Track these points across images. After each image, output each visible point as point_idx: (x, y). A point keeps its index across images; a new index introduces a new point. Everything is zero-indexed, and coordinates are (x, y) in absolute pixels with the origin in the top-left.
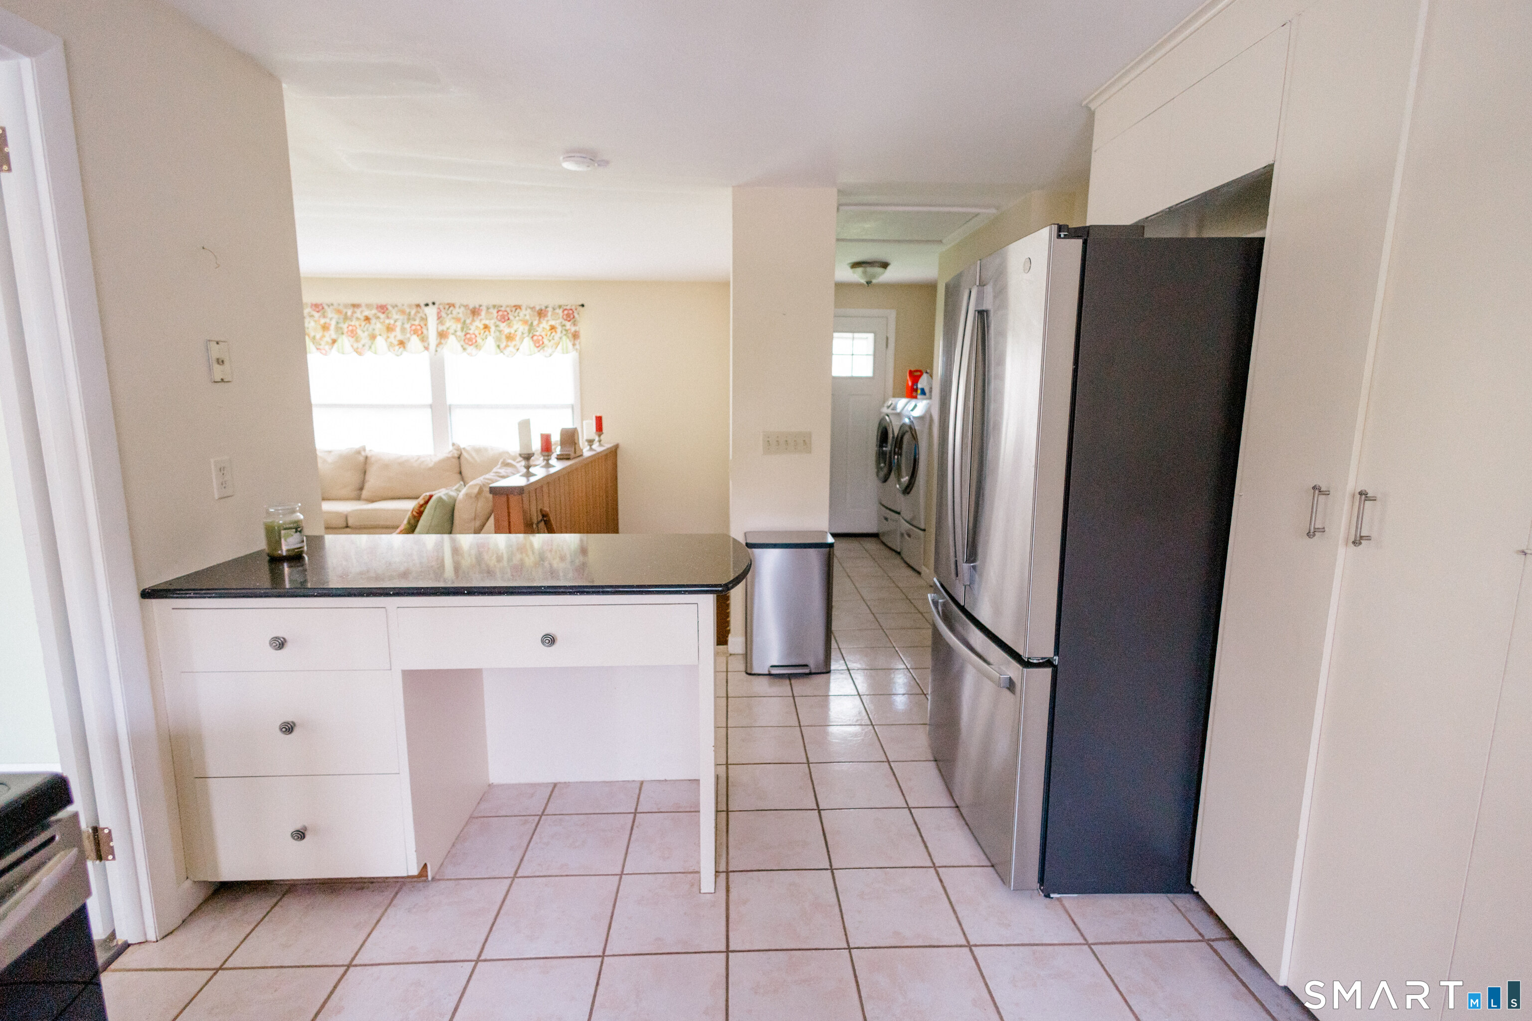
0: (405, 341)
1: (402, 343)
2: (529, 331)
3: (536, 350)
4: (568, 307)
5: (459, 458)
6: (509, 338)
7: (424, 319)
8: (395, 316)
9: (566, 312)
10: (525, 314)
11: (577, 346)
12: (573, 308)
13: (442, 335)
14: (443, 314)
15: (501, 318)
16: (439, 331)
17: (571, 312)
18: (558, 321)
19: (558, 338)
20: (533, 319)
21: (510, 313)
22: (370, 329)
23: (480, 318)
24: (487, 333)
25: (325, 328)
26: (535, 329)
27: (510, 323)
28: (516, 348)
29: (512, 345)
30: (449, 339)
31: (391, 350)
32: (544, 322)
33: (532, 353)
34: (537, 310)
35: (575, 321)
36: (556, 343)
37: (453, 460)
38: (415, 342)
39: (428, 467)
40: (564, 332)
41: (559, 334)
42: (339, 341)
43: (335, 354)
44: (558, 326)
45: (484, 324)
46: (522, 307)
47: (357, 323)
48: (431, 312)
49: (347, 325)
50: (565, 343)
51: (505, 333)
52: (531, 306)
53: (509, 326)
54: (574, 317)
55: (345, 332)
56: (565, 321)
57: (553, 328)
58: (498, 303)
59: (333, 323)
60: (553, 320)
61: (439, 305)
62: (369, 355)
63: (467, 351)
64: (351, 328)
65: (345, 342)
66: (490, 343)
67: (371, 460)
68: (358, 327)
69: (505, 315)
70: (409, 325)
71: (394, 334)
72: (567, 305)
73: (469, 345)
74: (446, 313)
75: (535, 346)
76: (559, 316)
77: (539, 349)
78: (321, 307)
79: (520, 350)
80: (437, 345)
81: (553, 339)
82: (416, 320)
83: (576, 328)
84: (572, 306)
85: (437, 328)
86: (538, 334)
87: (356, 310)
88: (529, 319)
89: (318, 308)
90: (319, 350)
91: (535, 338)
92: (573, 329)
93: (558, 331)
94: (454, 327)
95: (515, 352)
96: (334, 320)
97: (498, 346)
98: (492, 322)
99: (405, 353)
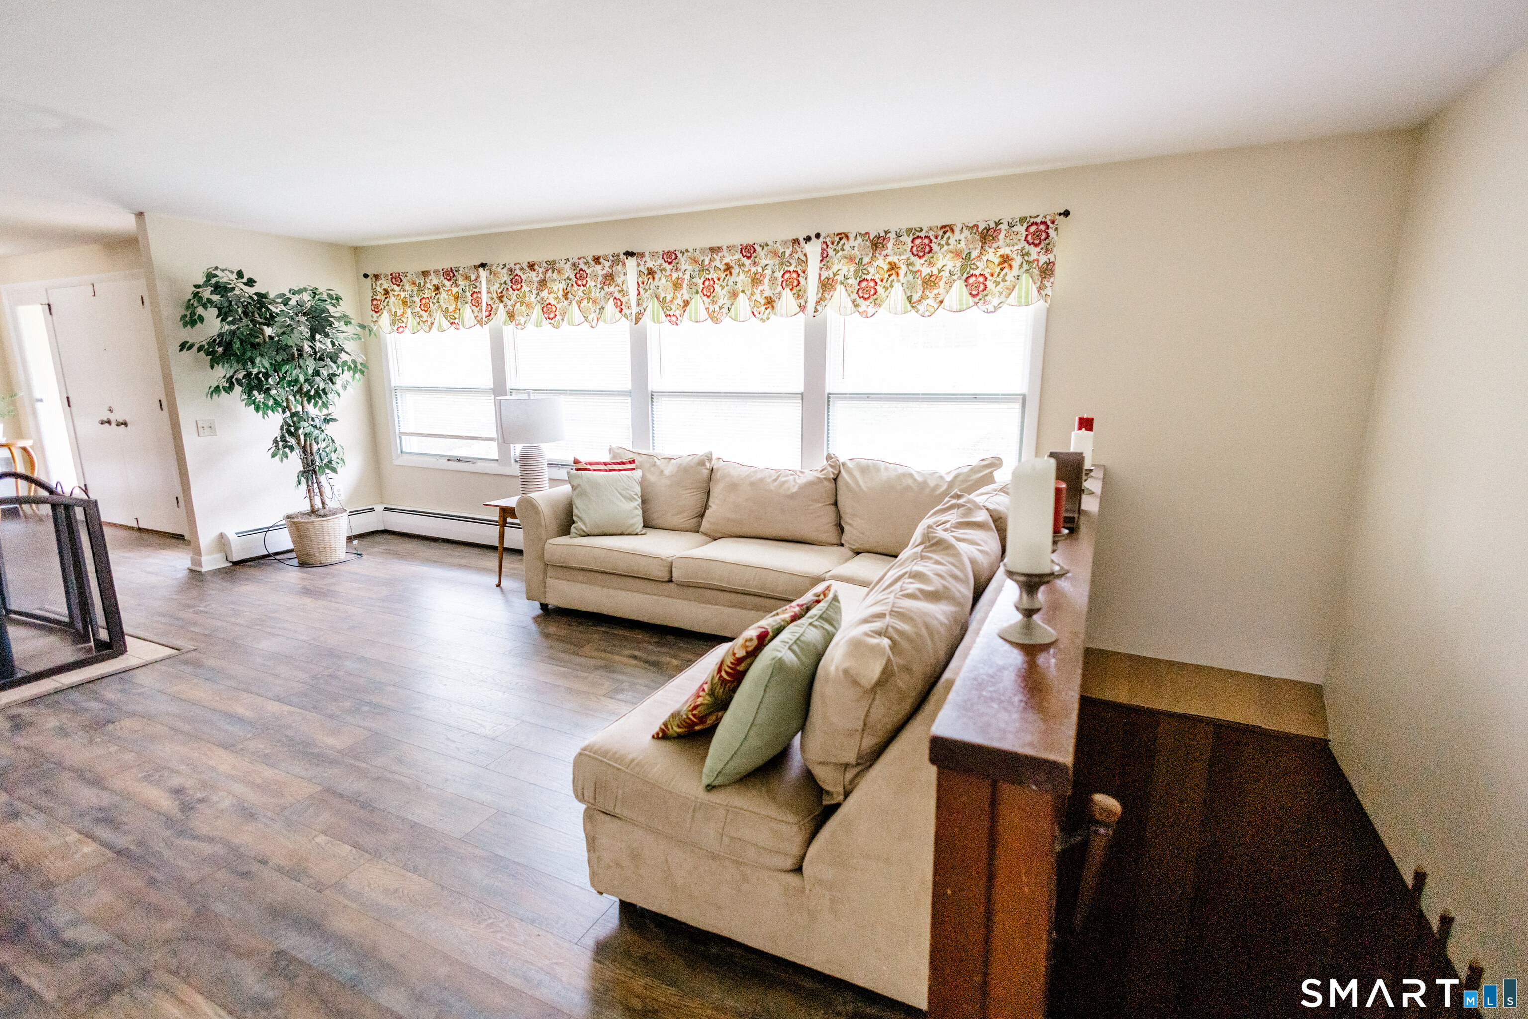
0: (774, 298)
1: (770, 301)
2: (963, 268)
3: (971, 300)
4: (1038, 220)
5: (835, 480)
6: (929, 282)
7: (803, 262)
8: (763, 262)
9: (1033, 229)
10: (961, 239)
11: (1048, 291)
12: (1047, 220)
13: (826, 285)
14: (831, 252)
15: (917, 251)
16: (822, 278)
17: (1042, 227)
18: (1016, 247)
19: (1013, 279)
20: (971, 246)
21: (934, 240)
22: (730, 283)
23: (884, 253)
24: (894, 277)
25: (677, 285)
26: (974, 264)
27: (932, 257)
28: (939, 299)
29: (932, 295)
30: (836, 292)
31: (755, 313)
32: (991, 251)
33: (965, 307)
34: (980, 230)
35: (1049, 244)
36: (1007, 288)
37: (826, 483)
38: (788, 299)
39: (789, 492)
40: (1025, 267)
41: (1015, 271)
42: (692, 303)
43: (685, 322)
44: (1015, 256)
45: (890, 263)
46: (954, 228)
47: (716, 275)
48: (813, 250)
49: (703, 279)
50: (1024, 286)
51: (923, 275)
52: (971, 225)
53: (930, 263)
54: (1048, 236)
55: (700, 290)
56: (1030, 245)
57: (1006, 260)
58: (914, 225)
59: (687, 277)
60: (1008, 245)
61: (825, 238)
62: (727, 321)
63: (861, 310)
64: (707, 283)
65: (699, 303)
66: (897, 293)
67: (717, 475)
68: (717, 281)
69: (925, 245)
70: (782, 272)
71: (760, 288)
72: (1038, 216)
73: (865, 299)
74: (835, 250)
75: (971, 294)
76: (1018, 237)
77: (976, 299)
78: (674, 257)
79: (945, 302)
80: (817, 302)
81: (1004, 280)
82: (791, 264)
83: (1049, 256)
84: (1045, 217)
85: (820, 274)
86: (977, 272)
87: (715, 256)
88: (964, 247)
89: (670, 257)
90: (669, 318)
91: (972, 280)
92: (1043, 259)
93: (1015, 264)
94: (844, 271)
95: (936, 306)
96: (688, 273)
97: (909, 298)
98: (903, 257)
99: (773, 317)
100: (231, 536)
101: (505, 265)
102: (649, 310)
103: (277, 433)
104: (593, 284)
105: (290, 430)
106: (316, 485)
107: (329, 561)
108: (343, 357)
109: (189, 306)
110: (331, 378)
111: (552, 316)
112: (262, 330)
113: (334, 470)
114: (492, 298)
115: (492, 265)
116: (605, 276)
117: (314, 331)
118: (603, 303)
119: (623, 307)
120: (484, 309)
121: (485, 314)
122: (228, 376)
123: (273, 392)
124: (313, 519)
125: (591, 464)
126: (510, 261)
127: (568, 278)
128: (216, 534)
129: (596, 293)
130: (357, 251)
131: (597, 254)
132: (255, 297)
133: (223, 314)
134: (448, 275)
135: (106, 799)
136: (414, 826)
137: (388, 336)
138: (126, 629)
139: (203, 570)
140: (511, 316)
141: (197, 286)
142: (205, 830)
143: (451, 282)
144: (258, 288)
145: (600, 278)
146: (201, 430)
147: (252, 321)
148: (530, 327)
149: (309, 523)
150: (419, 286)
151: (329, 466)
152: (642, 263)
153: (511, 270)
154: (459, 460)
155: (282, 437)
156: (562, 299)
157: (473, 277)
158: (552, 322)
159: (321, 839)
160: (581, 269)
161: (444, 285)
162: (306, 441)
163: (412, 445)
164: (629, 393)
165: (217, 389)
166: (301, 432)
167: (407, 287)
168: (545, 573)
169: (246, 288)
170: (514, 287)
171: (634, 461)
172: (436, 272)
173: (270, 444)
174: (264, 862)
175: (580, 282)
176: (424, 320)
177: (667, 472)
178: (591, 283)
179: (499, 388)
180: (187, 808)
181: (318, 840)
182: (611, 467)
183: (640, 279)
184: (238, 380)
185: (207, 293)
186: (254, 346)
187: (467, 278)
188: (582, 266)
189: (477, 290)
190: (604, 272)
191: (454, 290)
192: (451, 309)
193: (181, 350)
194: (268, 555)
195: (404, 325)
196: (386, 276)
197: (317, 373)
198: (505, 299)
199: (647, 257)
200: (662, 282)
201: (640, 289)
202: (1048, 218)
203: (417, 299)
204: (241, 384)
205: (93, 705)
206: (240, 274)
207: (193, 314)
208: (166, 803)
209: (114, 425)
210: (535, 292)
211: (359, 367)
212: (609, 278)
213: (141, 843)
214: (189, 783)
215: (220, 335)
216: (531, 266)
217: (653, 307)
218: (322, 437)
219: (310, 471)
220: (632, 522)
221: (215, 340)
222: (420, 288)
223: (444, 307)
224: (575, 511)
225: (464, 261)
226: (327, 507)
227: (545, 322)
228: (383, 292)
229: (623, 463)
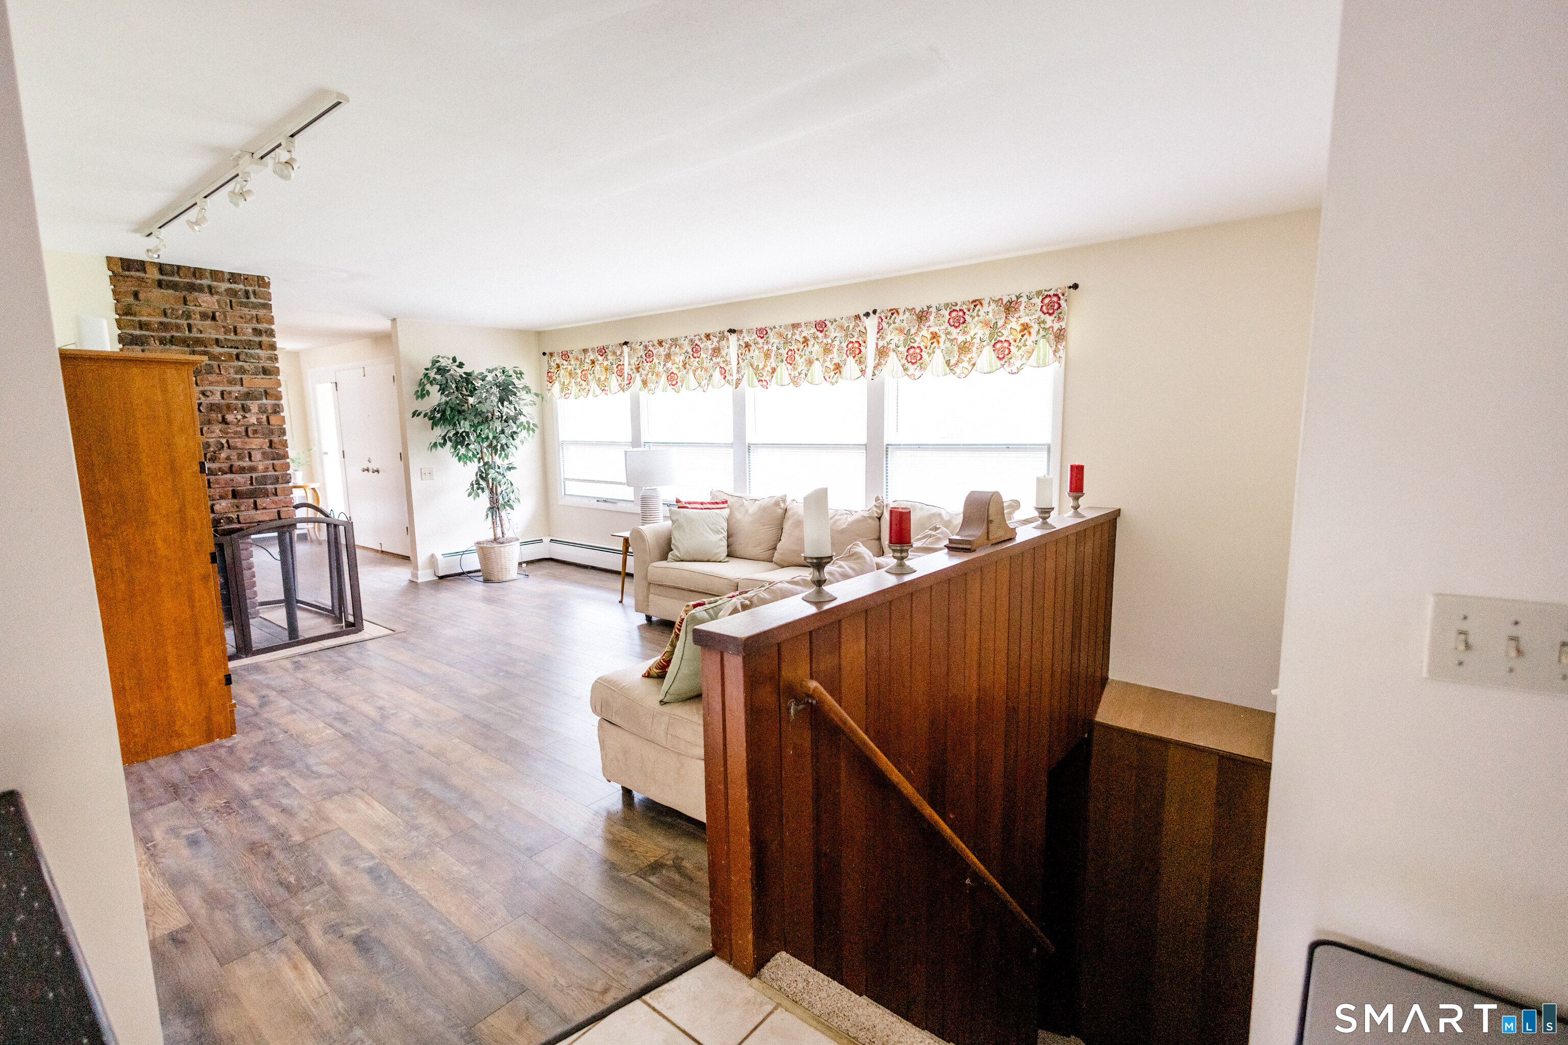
0: (841, 364)
1: (838, 367)
2: (991, 335)
3: (999, 363)
4: (1051, 293)
6: (964, 348)
7: (863, 333)
8: (833, 335)
9: (1047, 300)
10: (989, 311)
11: (1061, 353)
12: (1059, 293)
13: (882, 353)
14: (884, 325)
15: (954, 322)
16: (879, 347)
17: (1055, 299)
18: (1034, 317)
19: (1032, 344)
20: (998, 317)
21: (967, 312)
22: (807, 353)
23: (927, 324)
24: (935, 344)
25: (767, 356)
26: (1000, 332)
27: (966, 327)
28: (972, 363)
29: (967, 359)
30: (889, 358)
31: (827, 378)
32: (1014, 320)
33: (994, 368)
34: (1004, 303)
35: (1060, 313)
36: (1028, 352)
37: (870, 521)
38: (851, 366)
39: (840, 528)
40: (1042, 333)
41: (1034, 337)
42: (778, 370)
43: (773, 385)
44: (1033, 324)
45: (932, 333)
46: (983, 302)
47: (796, 346)
48: (871, 323)
49: (787, 350)
50: (1042, 350)
51: (959, 342)
52: (996, 299)
53: (965, 332)
54: (1060, 306)
55: (785, 359)
56: (1045, 314)
57: (1026, 327)
58: (951, 300)
59: (774, 348)
60: (1028, 315)
61: (880, 313)
62: (805, 385)
63: (909, 373)
64: (790, 353)
65: (784, 370)
66: (937, 360)
67: (789, 513)
68: (797, 352)
69: (960, 316)
70: (847, 343)
71: (830, 356)
72: (1051, 290)
73: (913, 364)
74: (888, 323)
75: (998, 357)
76: (1036, 308)
77: (1003, 362)
78: (765, 332)
79: (978, 365)
80: (875, 367)
81: (1025, 345)
82: (853, 336)
83: (1061, 323)
84: (1057, 290)
85: (877, 344)
86: (1003, 339)
87: (795, 331)
88: (992, 317)
89: (762, 333)
90: (761, 383)
91: (998, 345)
92: (1056, 326)
93: (1034, 331)
94: (895, 341)
95: (970, 368)
96: (775, 346)
97: (948, 363)
98: (943, 327)
99: (840, 380)
100: (439, 557)
101: (641, 343)
102: (746, 376)
103: (474, 478)
104: (705, 356)
105: (482, 476)
106: (498, 519)
107: (504, 580)
108: (522, 419)
109: (421, 384)
110: (513, 435)
111: (674, 382)
112: (467, 400)
113: (512, 508)
114: (632, 369)
115: (632, 343)
116: (714, 350)
117: (502, 400)
118: (711, 371)
119: (726, 374)
120: (626, 378)
121: (626, 382)
122: (443, 435)
123: (472, 447)
124: (495, 545)
125: (689, 503)
126: (645, 339)
127: (687, 352)
128: (430, 554)
129: (707, 364)
130: (540, 334)
131: (708, 332)
132: (464, 376)
133: (442, 390)
134: (601, 351)
135: (341, 708)
136: (511, 740)
137: (559, 402)
138: (364, 617)
139: (419, 581)
140: (645, 383)
141: (427, 369)
142: (392, 729)
143: (603, 358)
144: (467, 369)
145: (710, 351)
146: (423, 475)
147: (461, 394)
148: (658, 391)
149: (492, 548)
150: (581, 361)
151: (508, 504)
152: (741, 338)
153: (646, 347)
154: (605, 501)
155: (477, 481)
156: (682, 368)
157: (618, 353)
158: (674, 387)
159: (456, 741)
160: (696, 345)
161: (598, 360)
162: (493, 484)
163: (572, 488)
164: (731, 445)
165: (435, 445)
166: (489, 476)
167: (572, 362)
168: (648, 589)
169: (458, 370)
170: (648, 360)
171: (726, 502)
172: (593, 349)
173: (468, 486)
174: (421, 748)
175: (695, 355)
176: (583, 387)
177: (751, 511)
178: (703, 356)
179: (636, 442)
180: (383, 717)
181: (454, 741)
182: (705, 506)
183: (740, 351)
184: (449, 438)
185: (432, 374)
186: (460, 412)
187: (614, 353)
188: (697, 342)
189: (621, 363)
190: (713, 346)
191: (605, 363)
192: (603, 378)
193: (413, 416)
194: (463, 573)
195: (569, 392)
196: (558, 354)
197: (503, 432)
198: (640, 370)
199: (744, 334)
200: (755, 353)
201: (740, 359)
202: (1059, 291)
203: (579, 371)
204: (451, 441)
205: (340, 659)
206: (454, 360)
207: (423, 389)
208: (373, 713)
209: (370, 472)
210: (662, 363)
211: (531, 426)
212: (716, 351)
213: (358, 732)
214: (388, 705)
215: (439, 405)
216: (660, 343)
217: (749, 375)
218: (503, 481)
219: (495, 508)
220: (717, 551)
221: (435, 409)
222: (582, 363)
223: (598, 377)
224: (673, 541)
225: (612, 341)
226: (506, 536)
227: (670, 388)
228: (555, 366)
229: (717, 503)
